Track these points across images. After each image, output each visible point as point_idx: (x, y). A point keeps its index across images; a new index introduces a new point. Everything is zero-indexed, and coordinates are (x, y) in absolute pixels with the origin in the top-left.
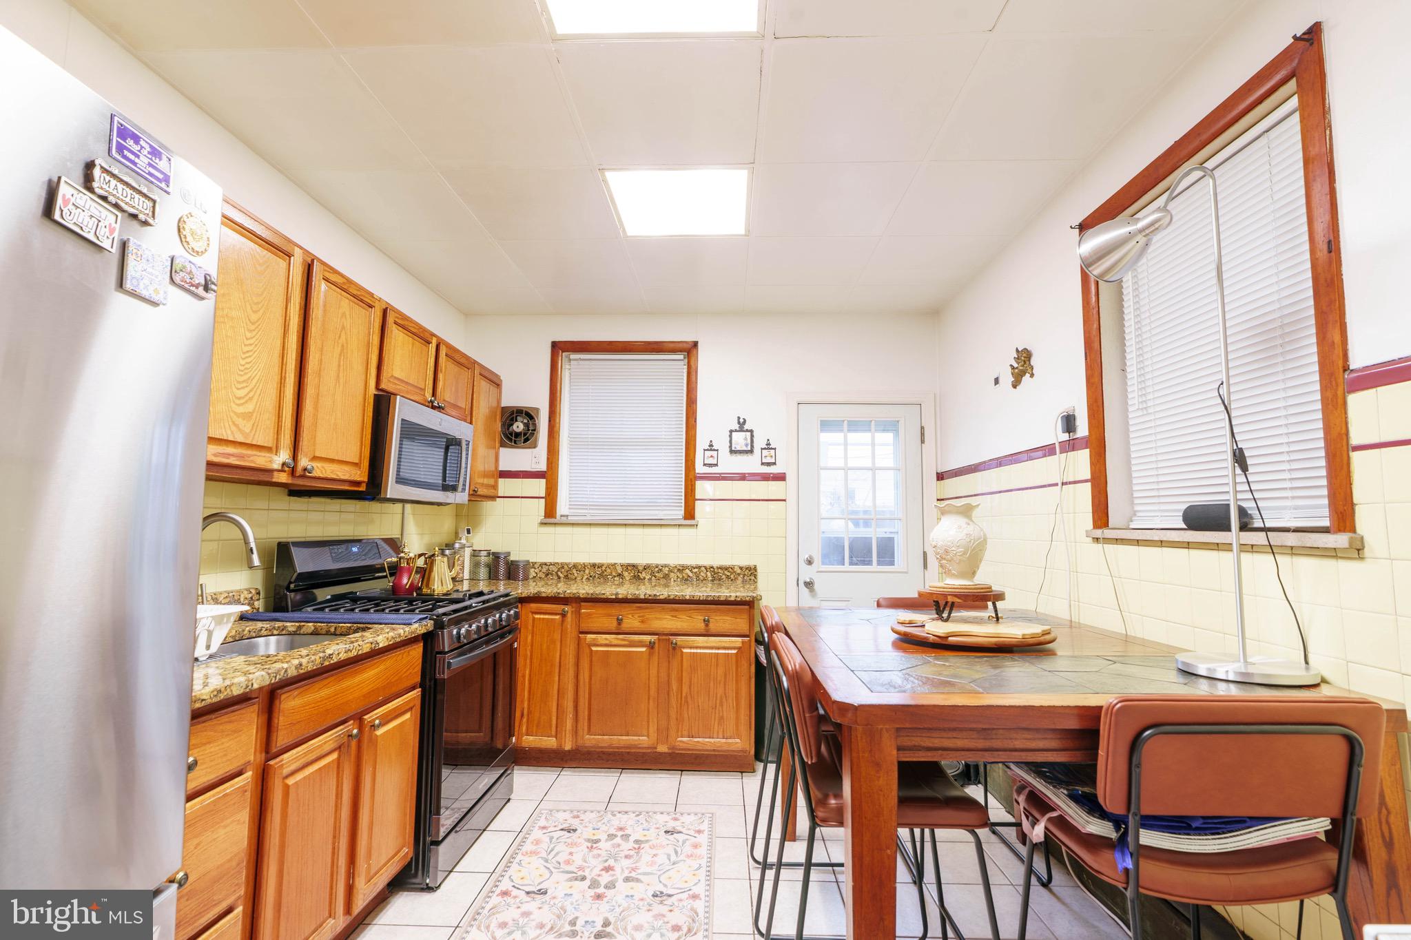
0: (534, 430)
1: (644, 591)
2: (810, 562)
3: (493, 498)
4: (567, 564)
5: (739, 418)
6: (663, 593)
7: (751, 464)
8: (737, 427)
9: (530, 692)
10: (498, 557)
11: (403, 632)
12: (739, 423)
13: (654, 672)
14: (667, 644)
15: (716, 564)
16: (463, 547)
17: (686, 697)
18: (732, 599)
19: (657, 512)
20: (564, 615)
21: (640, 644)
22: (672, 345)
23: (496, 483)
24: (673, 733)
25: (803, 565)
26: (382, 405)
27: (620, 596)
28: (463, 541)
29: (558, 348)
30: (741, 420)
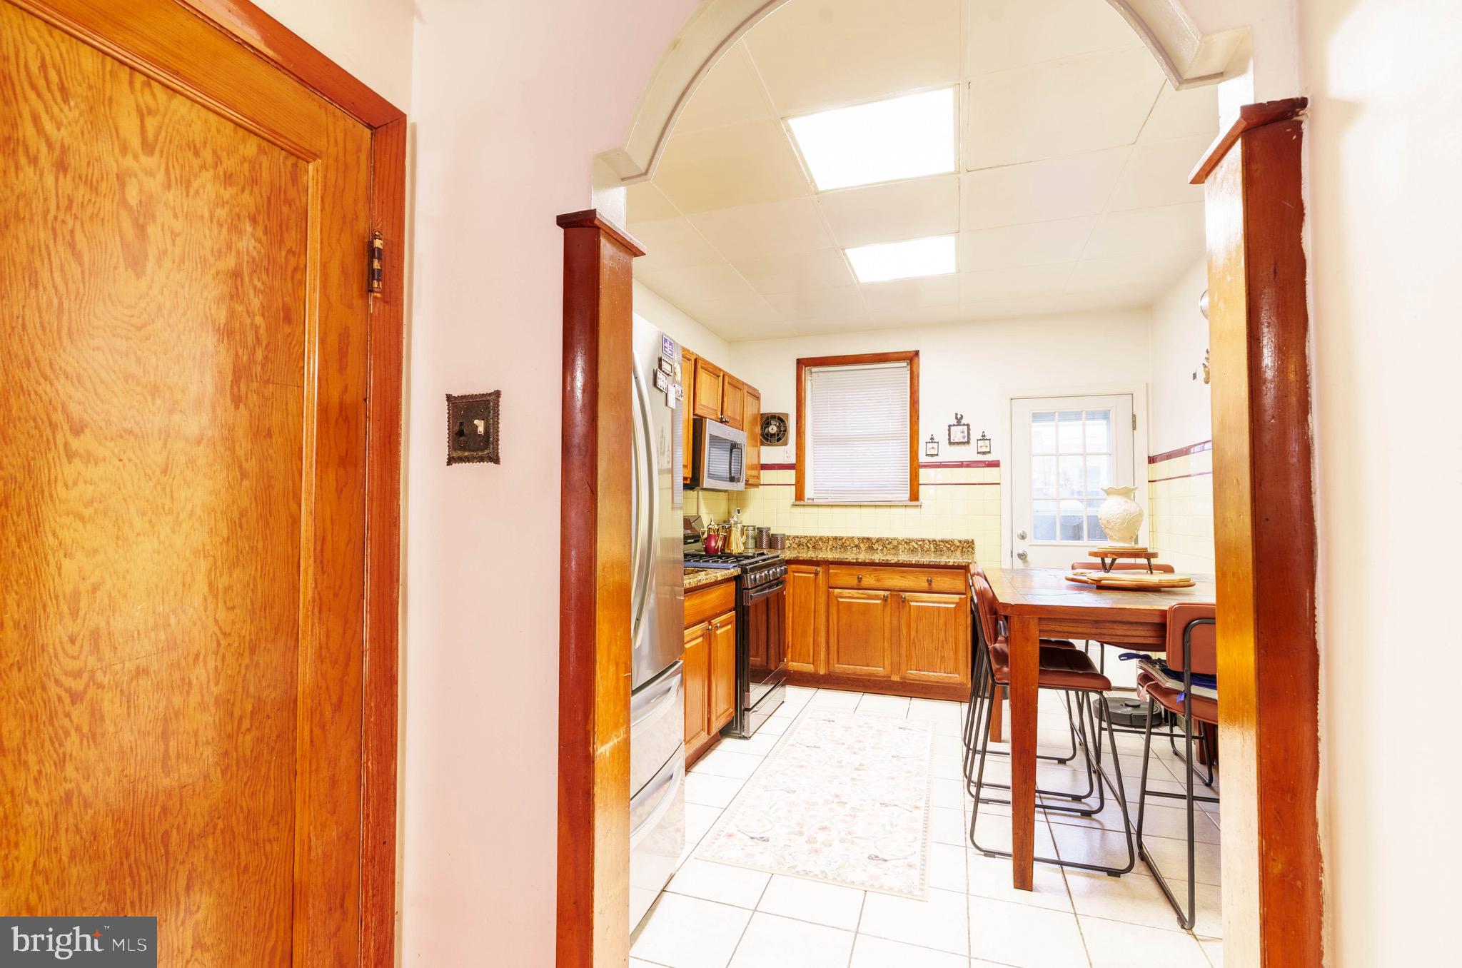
0: (785, 431)
1: (877, 557)
2: (1023, 537)
3: (757, 485)
4: (815, 538)
5: (956, 414)
6: (893, 559)
7: (968, 454)
8: (955, 422)
9: (793, 630)
10: (762, 531)
11: (720, 575)
12: (957, 418)
13: (887, 619)
14: (897, 598)
15: (938, 538)
16: (736, 523)
17: (914, 640)
18: (951, 564)
19: (886, 495)
20: (816, 574)
21: (877, 597)
22: (897, 355)
23: (759, 473)
24: (903, 666)
25: (1017, 540)
26: (698, 425)
27: (860, 561)
28: (735, 519)
29: (802, 364)
30: (959, 416)
